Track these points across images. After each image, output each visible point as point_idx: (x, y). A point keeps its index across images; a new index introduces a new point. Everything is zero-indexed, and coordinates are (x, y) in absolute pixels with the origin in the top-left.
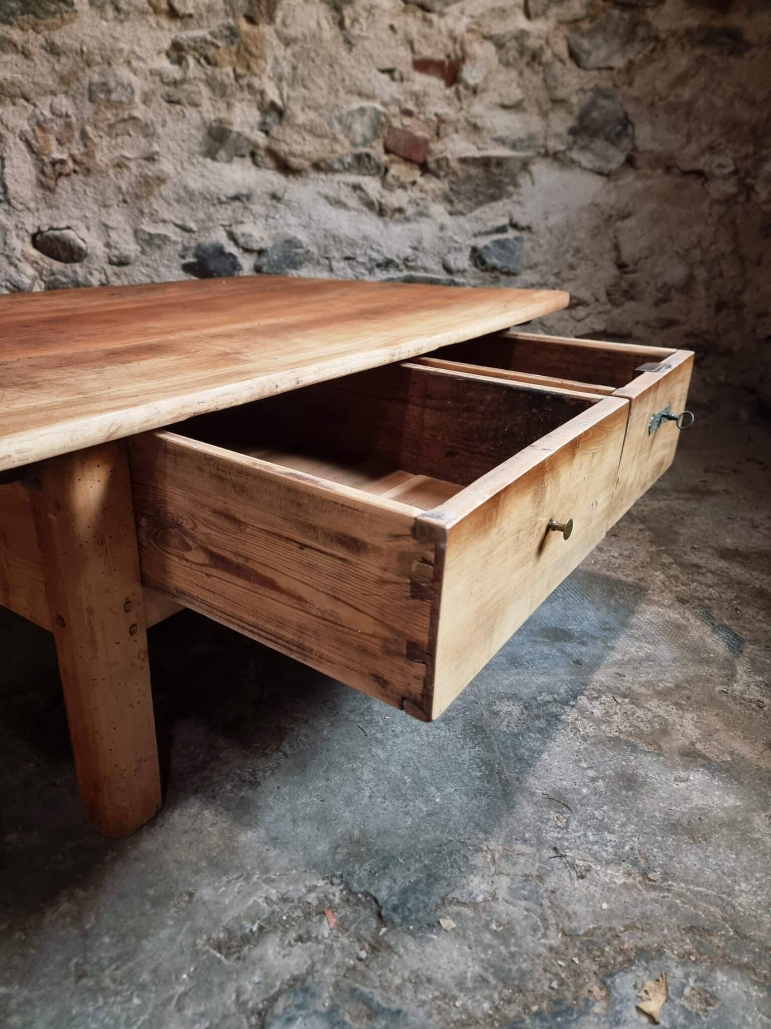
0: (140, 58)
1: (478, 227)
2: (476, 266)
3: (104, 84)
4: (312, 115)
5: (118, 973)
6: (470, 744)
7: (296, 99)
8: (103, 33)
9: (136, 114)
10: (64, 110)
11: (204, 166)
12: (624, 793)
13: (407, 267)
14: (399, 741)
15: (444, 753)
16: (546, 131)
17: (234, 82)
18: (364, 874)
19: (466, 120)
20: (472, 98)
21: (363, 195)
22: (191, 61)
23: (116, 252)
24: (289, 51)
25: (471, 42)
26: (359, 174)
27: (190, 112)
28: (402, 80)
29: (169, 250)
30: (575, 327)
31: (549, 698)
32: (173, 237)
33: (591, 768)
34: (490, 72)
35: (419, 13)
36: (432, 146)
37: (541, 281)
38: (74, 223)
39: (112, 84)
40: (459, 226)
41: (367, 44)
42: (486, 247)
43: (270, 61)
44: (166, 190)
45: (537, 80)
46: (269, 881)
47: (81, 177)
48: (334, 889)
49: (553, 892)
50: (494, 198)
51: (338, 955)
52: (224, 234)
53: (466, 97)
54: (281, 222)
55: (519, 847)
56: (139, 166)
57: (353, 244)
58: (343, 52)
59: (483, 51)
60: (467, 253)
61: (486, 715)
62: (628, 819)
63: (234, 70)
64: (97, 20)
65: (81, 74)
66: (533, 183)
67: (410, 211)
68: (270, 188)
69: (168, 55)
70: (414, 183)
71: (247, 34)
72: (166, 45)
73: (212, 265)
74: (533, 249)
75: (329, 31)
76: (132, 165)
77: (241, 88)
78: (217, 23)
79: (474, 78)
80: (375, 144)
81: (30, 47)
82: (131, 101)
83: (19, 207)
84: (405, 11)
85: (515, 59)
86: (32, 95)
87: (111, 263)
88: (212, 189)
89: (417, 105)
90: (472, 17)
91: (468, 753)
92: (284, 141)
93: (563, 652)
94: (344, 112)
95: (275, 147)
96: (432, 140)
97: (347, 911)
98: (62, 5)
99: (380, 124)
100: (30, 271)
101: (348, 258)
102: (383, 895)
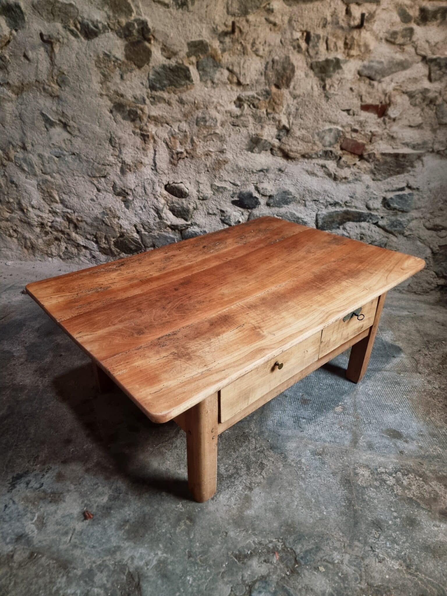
0: (221, 105)
1: (388, 187)
2: (385, 207)
3: (204, 118)
4: (304, 132)
5: (202, 558)
6: (343, 488)
7: (296, 125)
8: (205, 94)
9: (217, 131)
10: (184, 129)
11: (247, 155)
12: (408, 527)
13: (346, 205)
14: (312, 480)
15: (330, 490)
16: (434, 140)
17: (265, 115)
18: (291, 540)
19: (388, 134)
20: (392, 123)
21: (326, 170)
22: (246, 106)
23: (202, 195)
24: (295, 101)
25: (395, 96)
26: (326, 159)
27: (244, 131)
28: (354, 115)
29: (226, 194)
30: (439, 241)
31: (383, 470)
32: (229, 188)
33: (395, 511)
34: (404, 110)
35: (367, 81)
36: (367, 147)
37: (422, 216)
38: (184, 180)
39: (207, 118)
40: (378, 186)
41: (337, 97)
42: (391, 198)
43: (285, 106)
44: (227, 167)
45: (431, 113)
46: (255, 535)
47: (189, 160)
48: (279, 544)
49: (367, 566)
50: (399, 173)
51: (279, 571)
52: (253, 187)
53: (389, 123)
54: (282, 182)
55: (356, 543)
56: (216, 155)
57: (318, 194)
58: (323, 101)
59: (401, 100)
60: (381, 200)
61: (352, 474)
62: (407, 540)
63: (267, 111)
64: (203, 87)
65: (193, 113)
66: (423, 165)
67: (351, 178)
68: (279, 166)
69: (235, 103)
70: (355, 164)
71: (275, 94)
72: (235, 98)
73: (246, 202)
74: (419, 199)
75: (317, 91)
76: (213, 154)
77: (269, 119)
78: (261, 88)
79: (394, 114)
80: (335, 146)
81: (171, 101)
82: (215, 125)
83: (161, 172)
84: (359, 80)
85: (420, 103)
86: (171, 122)
87: (199, 199)
88: (250, 166)
89: (361, 127)
90: (397, 83)
91: (341, 492)
92: (288, 144)
93: (395, 445)
94: (321, 131)
95: (283, 147)
96: (367, 144)
97: (283, 554)
98: (188, 82)
99: (339, 136)
100: (163, 201)
101: (315, 200)
102: (298, 551)
